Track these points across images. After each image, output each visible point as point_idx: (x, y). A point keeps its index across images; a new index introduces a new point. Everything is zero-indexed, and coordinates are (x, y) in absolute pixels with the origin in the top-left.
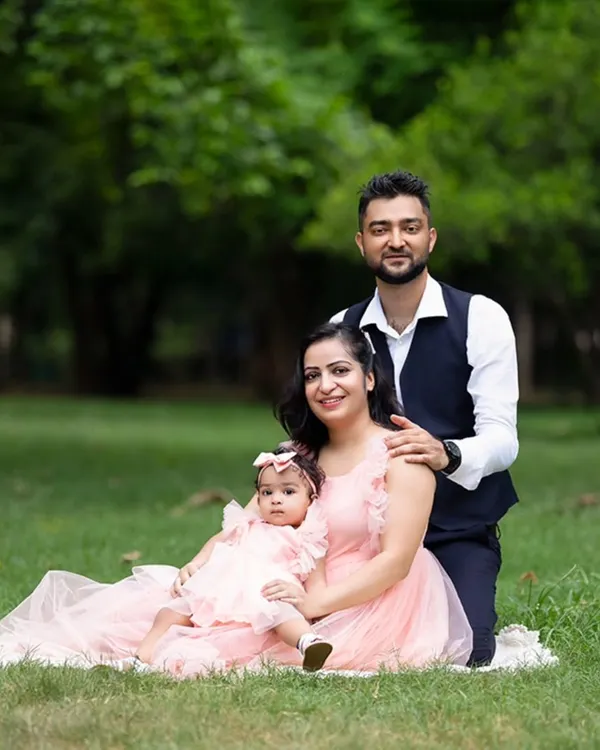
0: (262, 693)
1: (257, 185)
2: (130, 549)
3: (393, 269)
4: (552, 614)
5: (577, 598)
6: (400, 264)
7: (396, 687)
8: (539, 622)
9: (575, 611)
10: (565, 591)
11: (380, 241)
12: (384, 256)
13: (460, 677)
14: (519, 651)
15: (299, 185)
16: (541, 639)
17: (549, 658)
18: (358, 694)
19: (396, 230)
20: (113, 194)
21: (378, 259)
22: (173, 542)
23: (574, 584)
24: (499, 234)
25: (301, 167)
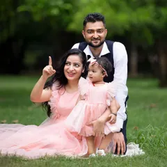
0: (54, 163)
1: (55, 12)
2: (15, 119)
3: (94, 44)
4: (143, 139)
5: (150, 135)
6: (96, 42)
7: (96, 161)
8: (139, 141)
9: (150, 138)
10: (147, 132)
11: (90, 35)
12: (92, 40)
13: (115, 158)
14: (133, 150)
15: (67, 12)
16: (139, 147)
17: (142, 152)
18: (84, 163)
19: (96, 32)
20: (12, 14)
21: (90, 41)
22: (28, 117)
23: (149, 130)
24: (127, 27)
25: (68, 6)
